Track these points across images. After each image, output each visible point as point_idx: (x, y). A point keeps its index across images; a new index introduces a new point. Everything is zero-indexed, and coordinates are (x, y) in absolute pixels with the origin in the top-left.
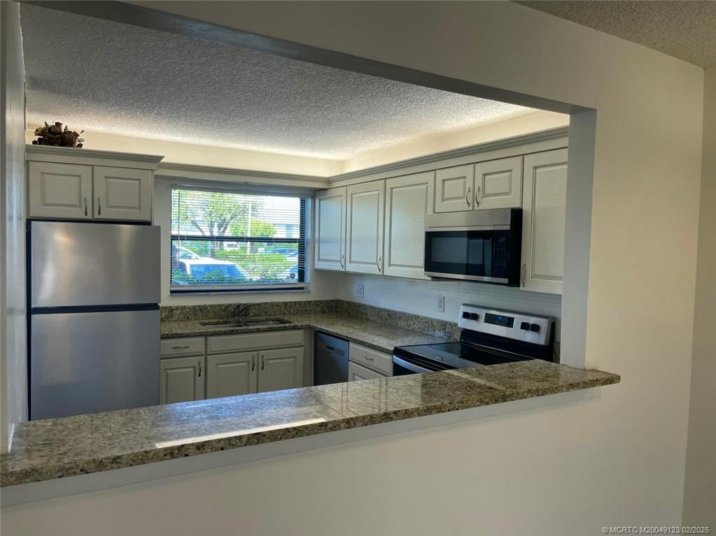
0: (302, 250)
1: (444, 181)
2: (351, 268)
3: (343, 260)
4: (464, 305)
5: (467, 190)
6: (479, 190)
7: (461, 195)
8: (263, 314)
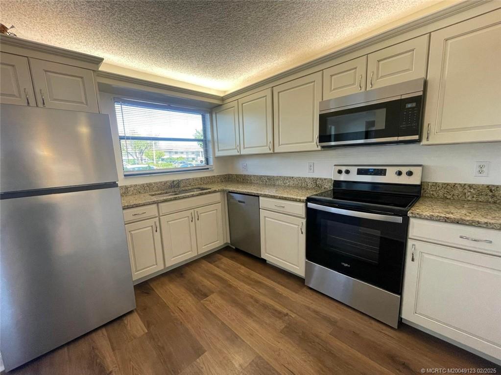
0: (205, 146)
1: (331, 76)
2: (244, 152)
3: (238, 148)
4: (337, 165)
6: (373, 74)
8: (188, 185)
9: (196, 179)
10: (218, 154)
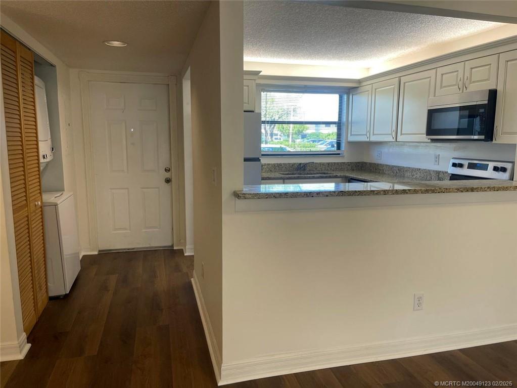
0: (339, 129)
1: (442, 75)
2: (373, 139)
3: (368, 134)
4: (453, 158)
5: (459, 80)
6: (467, 79)
7: (454, 83)
8: (315, 170)
9: (323, 164)
10: (351, 139)
